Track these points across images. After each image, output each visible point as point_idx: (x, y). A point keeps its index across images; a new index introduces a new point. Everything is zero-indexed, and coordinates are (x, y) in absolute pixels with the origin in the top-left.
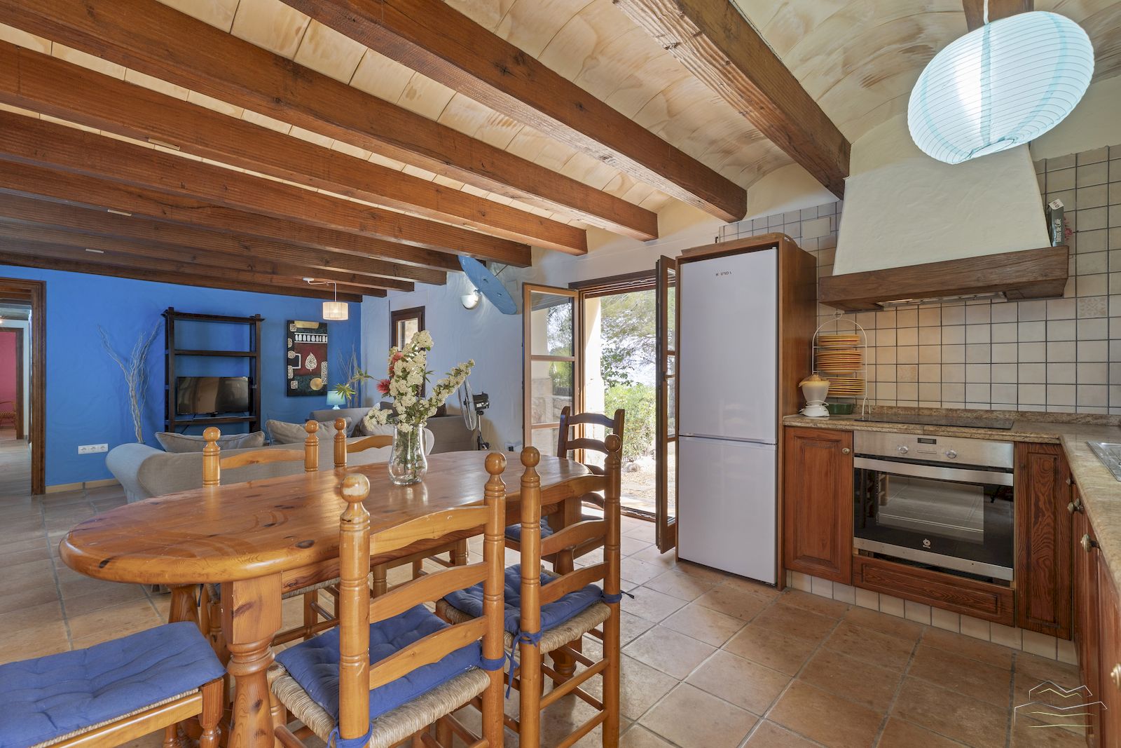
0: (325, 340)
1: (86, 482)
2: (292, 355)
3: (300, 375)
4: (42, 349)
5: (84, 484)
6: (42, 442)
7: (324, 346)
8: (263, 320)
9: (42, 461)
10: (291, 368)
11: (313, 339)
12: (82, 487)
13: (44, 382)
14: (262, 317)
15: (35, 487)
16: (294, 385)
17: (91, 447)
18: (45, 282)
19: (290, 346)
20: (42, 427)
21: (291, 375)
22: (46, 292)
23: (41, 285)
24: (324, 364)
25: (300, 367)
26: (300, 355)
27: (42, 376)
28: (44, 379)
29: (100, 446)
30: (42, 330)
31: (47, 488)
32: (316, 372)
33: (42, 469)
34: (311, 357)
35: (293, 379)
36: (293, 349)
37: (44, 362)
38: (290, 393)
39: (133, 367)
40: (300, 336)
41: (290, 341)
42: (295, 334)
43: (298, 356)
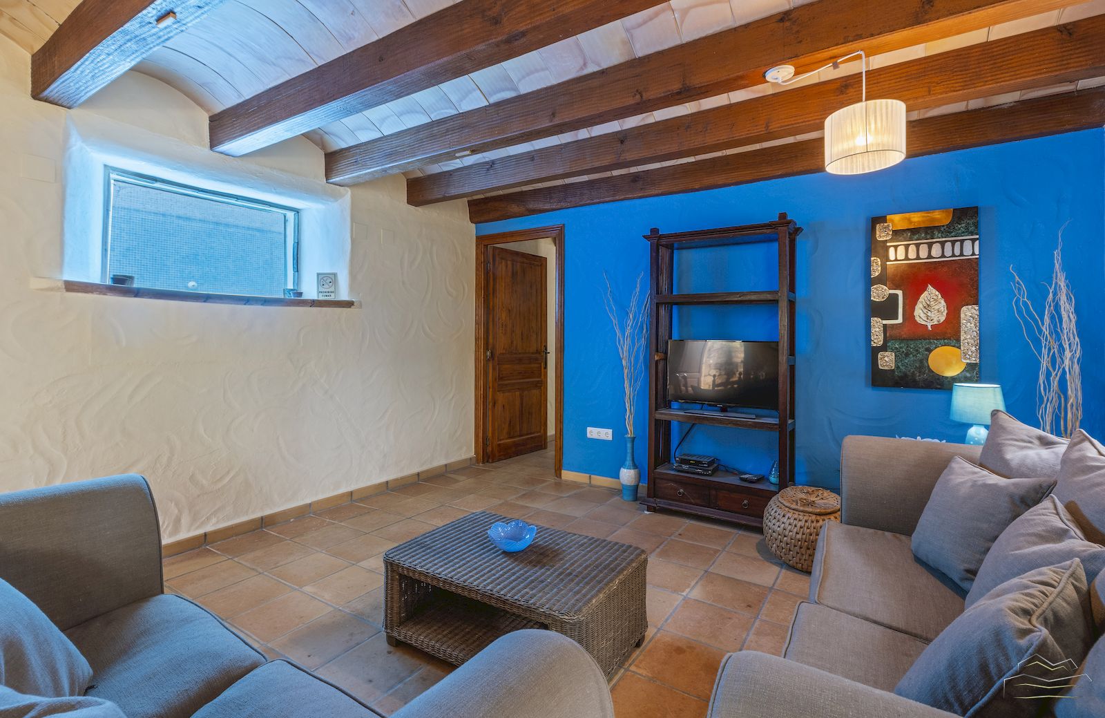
0: (970, 249)
1: (592, 476)
2: (880, 293)
3: (902, 340)
4: (561, 305)
5: (590, 478)
6: (561, 416)
7: (972, 266)
9: (560, 438)
10: (877, 324)
11: (936, 251)
16: (887, 360)
17: (597, 430)
19: (875, 274)
20: (561, 399)
21: (877, 339)
23: (561, 230)
24: (968, 313)
25: (900, 320)
26: (900, 293)
27: (561, 337)
29: (605, 431)
31: (563, 472)
32: (948, 333)
33: (561, 449)
34: (931, 294)
35: (884, 348)
36: (881, 280)
38: (879, 379)
40: (901, 250)
41: (876, 263)
42: (888, 244)
43: (897, 295)
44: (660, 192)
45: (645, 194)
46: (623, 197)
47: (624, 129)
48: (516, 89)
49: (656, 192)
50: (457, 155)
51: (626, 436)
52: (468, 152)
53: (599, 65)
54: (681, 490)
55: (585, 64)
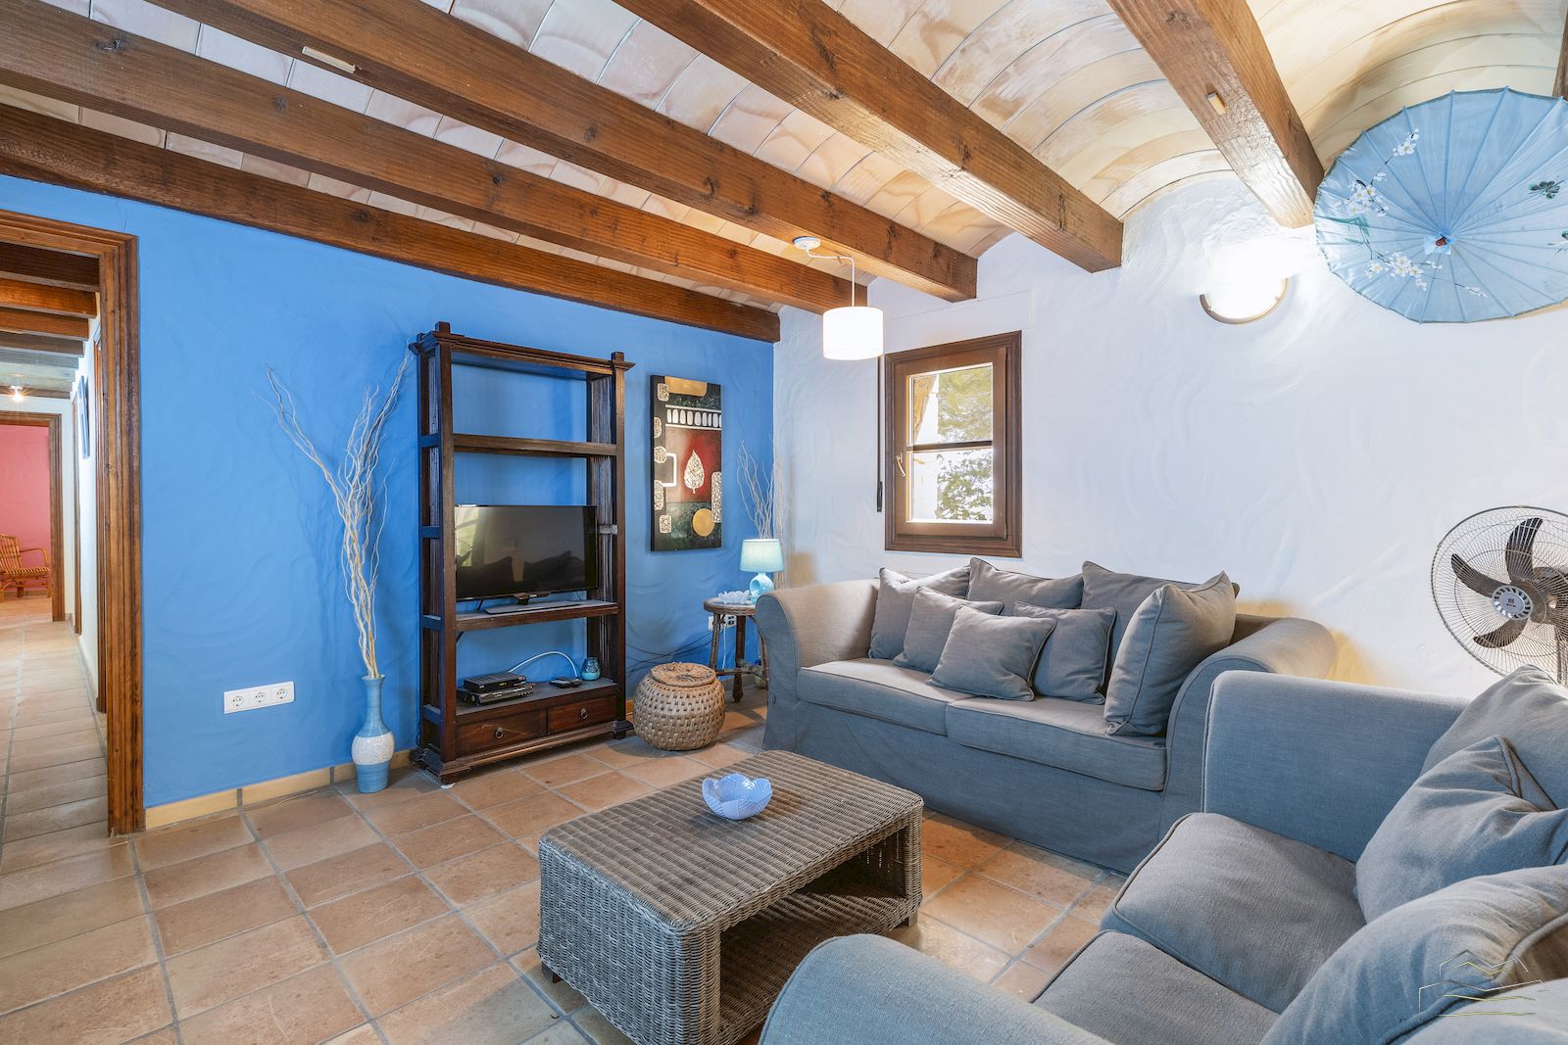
0: (717, 421)
1: (245, 788)
2: (660, 453)
3: (675, 503)
4: (130, 426)
5: (240, 793)
6: (135, 686)
7: (718, 437)
8: (632, 365)
9: (134, 739)
10: (659, 487)
11: (697, 419)
12: (234, 803)
13: (136, 519)
14: (627, 360)
15: (117, 814)
16: (666, 524)
17: (253, 691)
18: (135, 238)
19: (657, 435)
20: (134, 646)
21: (660, 502)
22: (137, 269)
23: (126, 247)
24: (715, 479)
25: (675, 484)
26: (675, 457)
27: (131, 501)
28: (136, 510)
29: (276, 687)
30: (130, 375)
31: (149, 812)
32: (703, 496)
33: (136, 763)
34: (695, 461)
36: (662, 442)
37: (135, 464)
38: (657, 542)
39: (351, 480)
40: (675, 414)
41: (658, 423)
42: (667, 406)
43: (672, 458)
44: (411, 257)
45: (381, 250)
46: (333, 238)
47: (499, 160)
48: (527, 38)
49: (404, 255)
50: (307, 50)
51: (366, 678)
52: (351, 69)
53: (668, 110)
54: (500, 729)
55: (655, 95)
